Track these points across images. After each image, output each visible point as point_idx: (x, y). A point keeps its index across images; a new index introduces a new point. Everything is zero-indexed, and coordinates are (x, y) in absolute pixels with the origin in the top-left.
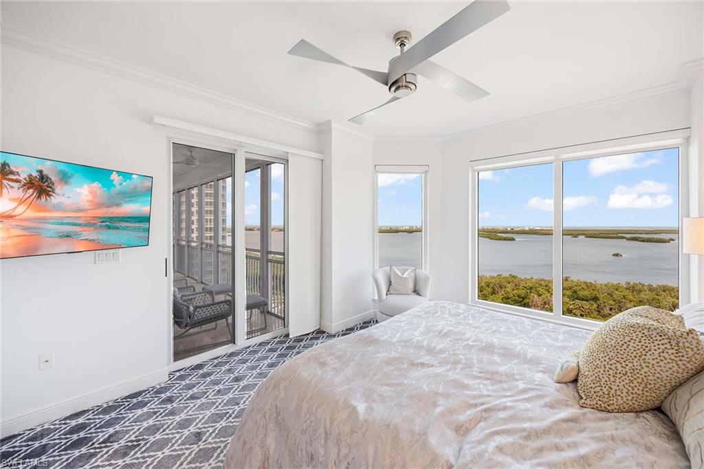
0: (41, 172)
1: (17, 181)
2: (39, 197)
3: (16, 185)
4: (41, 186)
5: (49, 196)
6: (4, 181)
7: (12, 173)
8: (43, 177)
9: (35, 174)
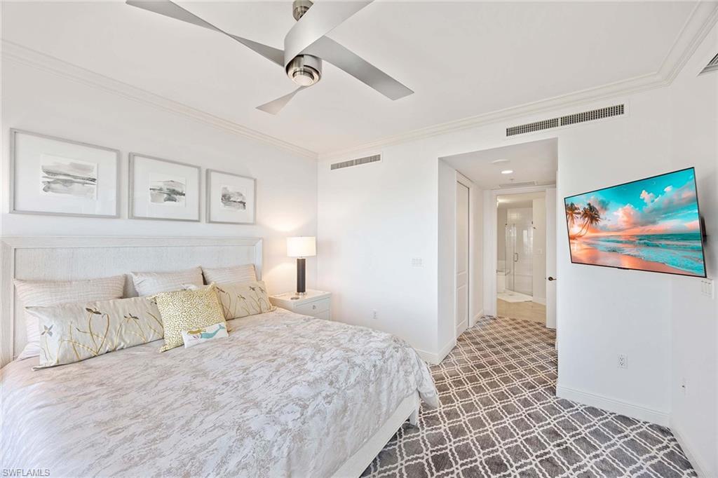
0: (589, 204)
1: (579, 213)
2: (592, 222)
3: (579, 216)
4: (591, 215)
5: (597, 220)
6: (574, 215)
7: (576, 209)
8: (591, 208)
9: (587, 207)
